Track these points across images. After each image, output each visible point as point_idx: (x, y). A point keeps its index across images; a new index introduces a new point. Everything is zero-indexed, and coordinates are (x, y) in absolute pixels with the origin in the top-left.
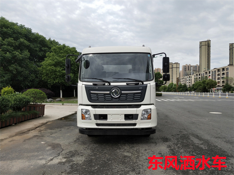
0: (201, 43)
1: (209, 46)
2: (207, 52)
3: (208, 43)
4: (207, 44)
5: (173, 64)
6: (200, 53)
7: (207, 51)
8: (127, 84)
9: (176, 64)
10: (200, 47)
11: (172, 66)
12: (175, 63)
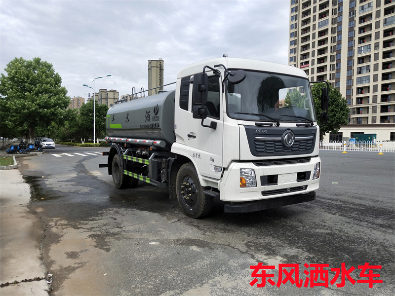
0: (150, 62)
1: (161, 69)
2: (159, 78)
3: (160, 64)
4: (159, 66)
5: (109, 93)
6: (149, 79)
7: (159, 76)
8: (297, 125)
9: (113, 93)
10: (149, 69)
11: (107, 94)
12: (110, 91)
